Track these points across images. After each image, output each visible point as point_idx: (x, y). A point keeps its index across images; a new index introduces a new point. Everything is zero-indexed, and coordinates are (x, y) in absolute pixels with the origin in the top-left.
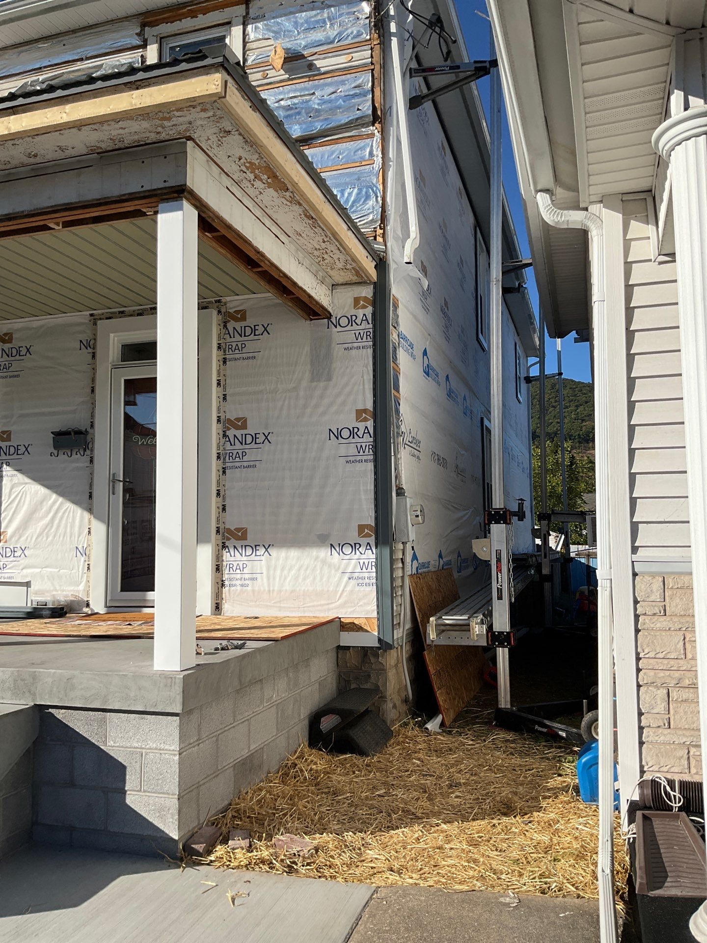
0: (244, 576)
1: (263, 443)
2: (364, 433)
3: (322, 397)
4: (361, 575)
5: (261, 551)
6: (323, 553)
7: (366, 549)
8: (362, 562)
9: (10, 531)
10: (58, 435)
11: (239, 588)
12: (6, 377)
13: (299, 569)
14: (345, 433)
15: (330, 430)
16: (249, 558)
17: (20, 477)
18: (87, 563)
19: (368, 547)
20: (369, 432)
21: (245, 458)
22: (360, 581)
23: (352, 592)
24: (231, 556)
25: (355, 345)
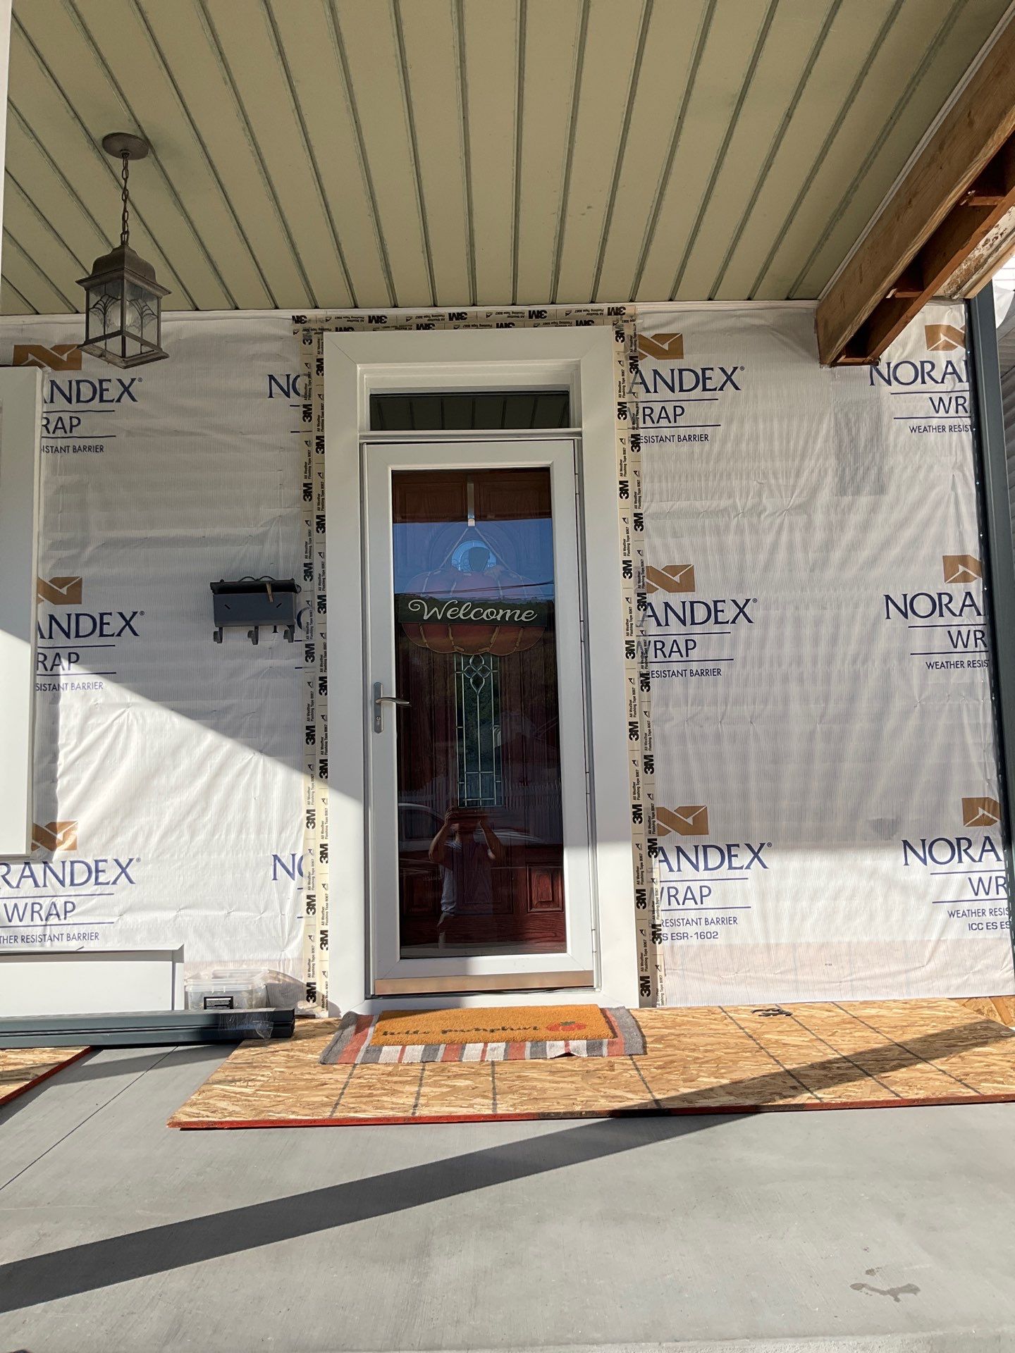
0: (704, 914)
1: (734, 622)
2: (964, 605)
3: (865, 527)
4: (975, 906)
5: (744, 858)
6: (889, 861)
7: (983, 850)
8: (975, 877)
9: (83, 823)
10: (221, 589)
11: (694, 941)
12: (65, 449)
13: (836, 897)
14: (923, 606)
15: (888, 597)
16: (715, 874)
17: (110, 691)
18: (305, 893)
19: (988, 847)
20: (974, 605)
21: (694, 654)
22: (975, 919)
23: (958, 943)
24: (671, 870)
25: (934, 422)
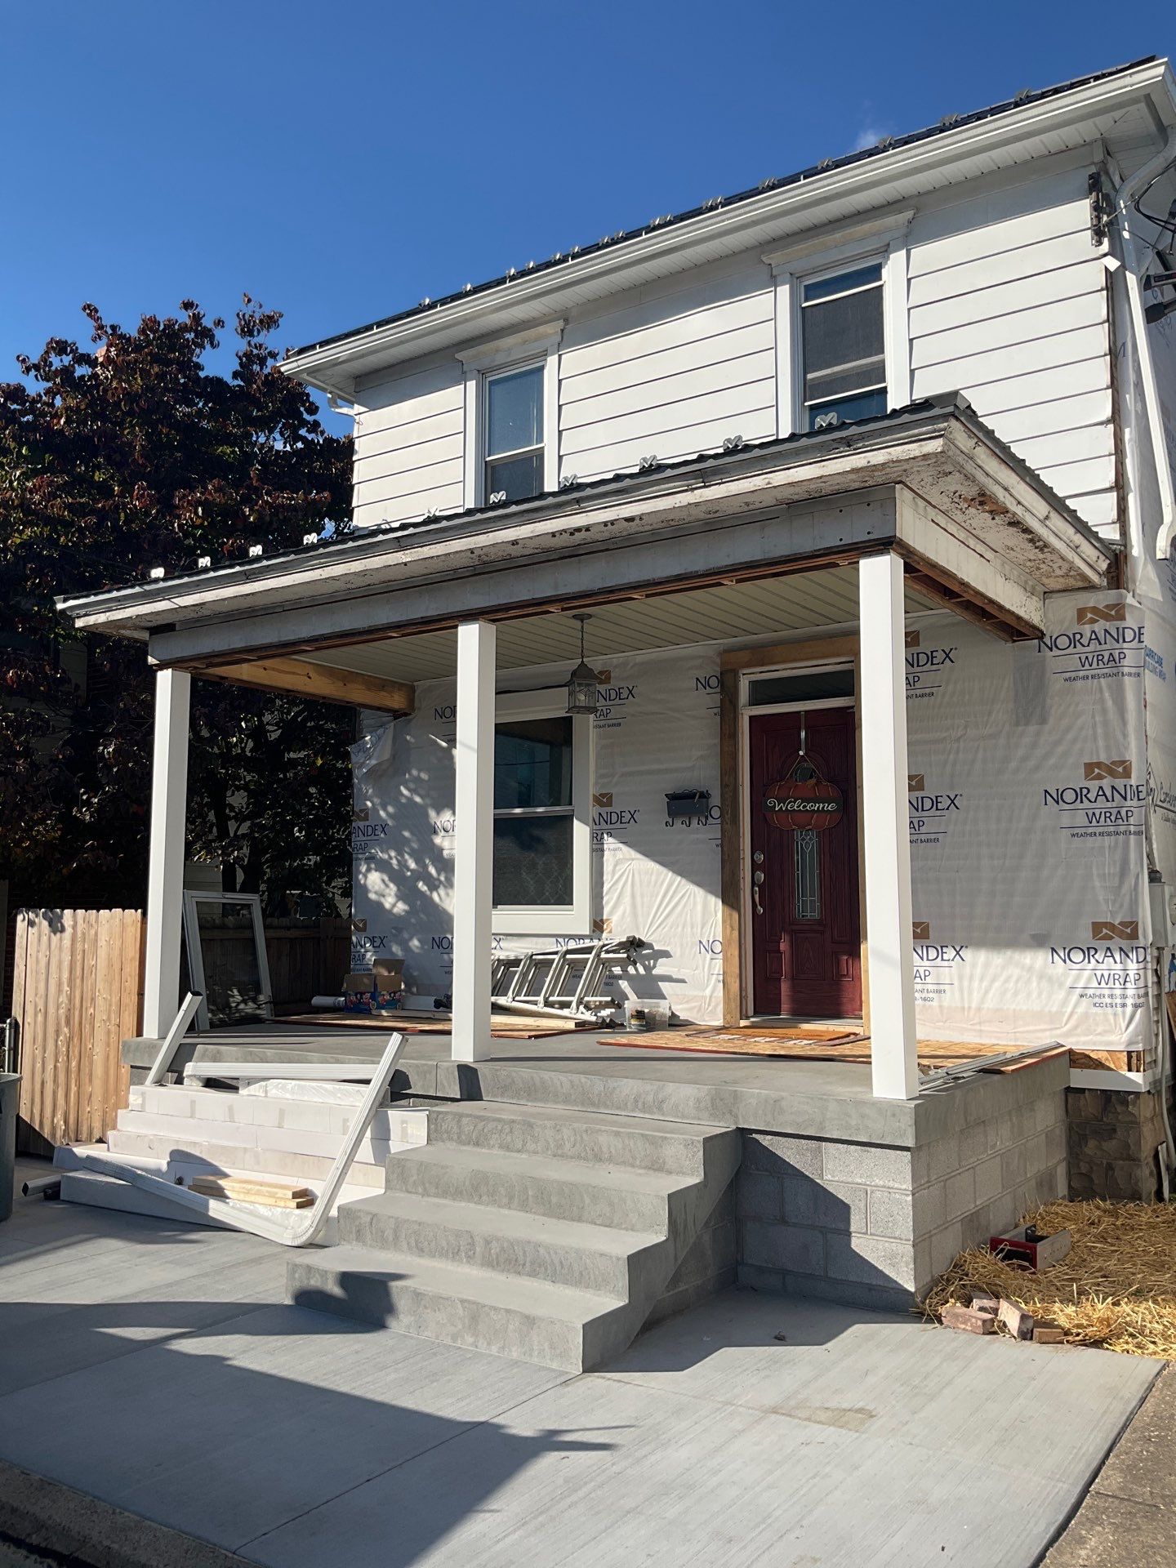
0: (926, 987)
1: (948, 809)
2: (1098, 795)
3: (1034, 745)
4: (1098, 992)
5: (950, 953)
6: (1038, 959)
7: (1105, 956)
8: (1099, 973)
9: (615, 919)
10: (673, 798)
11: (920, 1003)
12: (604, 726)
13: (1007, 980)
14: (1069, 796)
15: (1046, 791)
16: (932, 963)
17: (626, 851)
19: (1109, 954)
20: (1104, 795)
21: (923, 830)
22: (1097, 1000)
23: (1086, 1015)
25: (1081, 674)
